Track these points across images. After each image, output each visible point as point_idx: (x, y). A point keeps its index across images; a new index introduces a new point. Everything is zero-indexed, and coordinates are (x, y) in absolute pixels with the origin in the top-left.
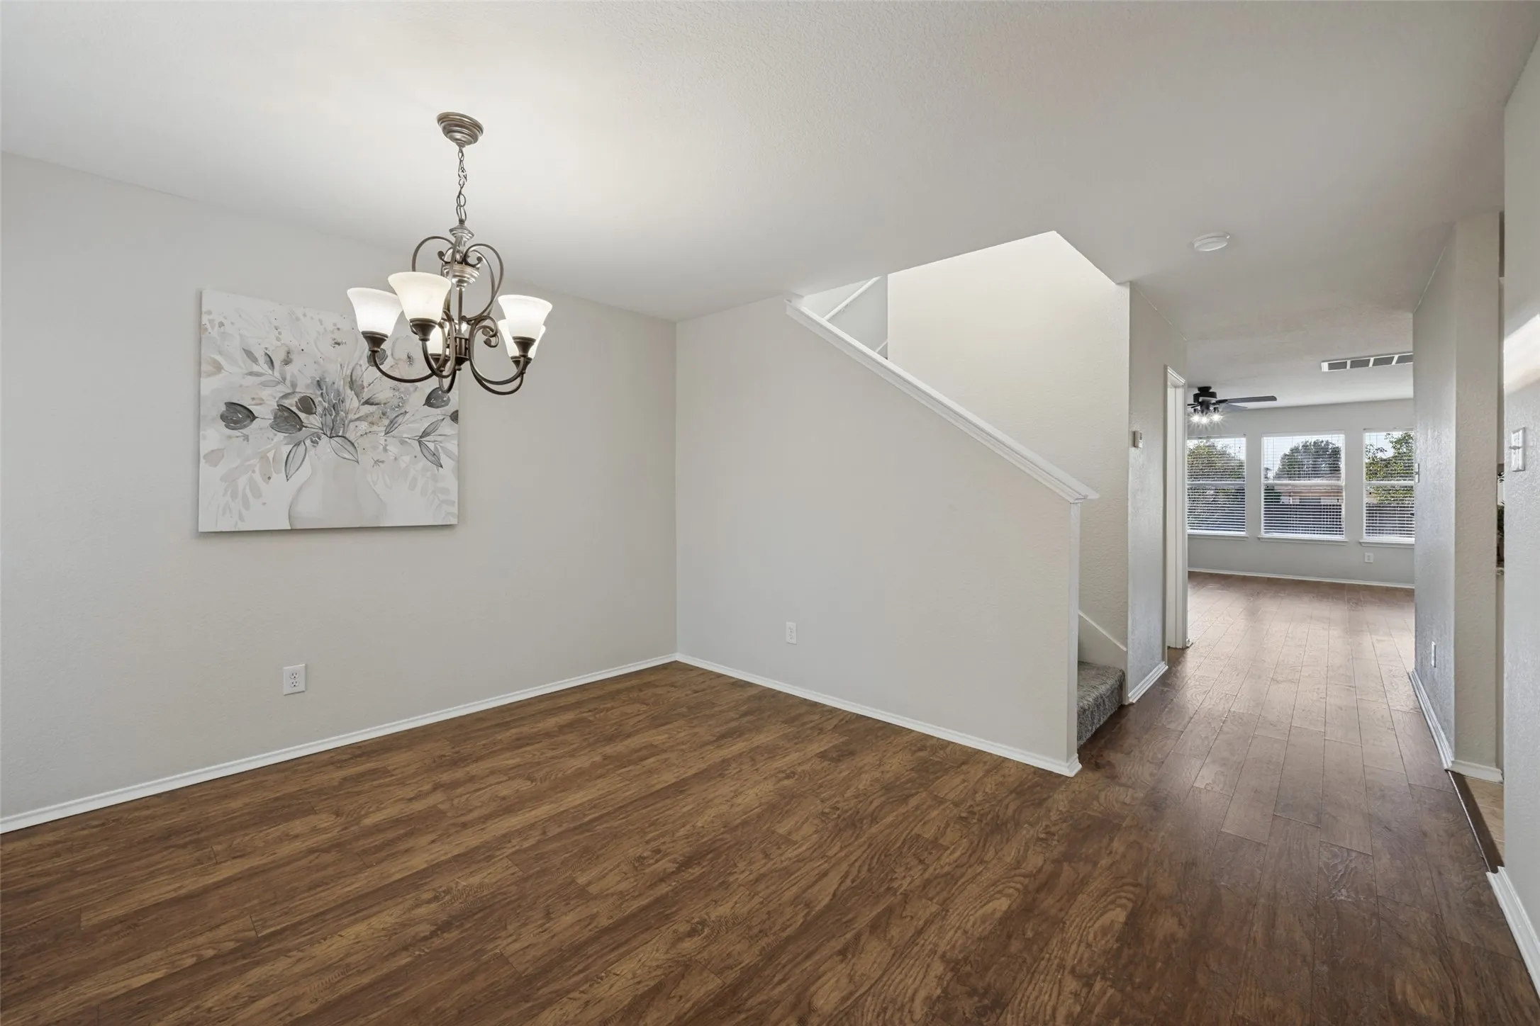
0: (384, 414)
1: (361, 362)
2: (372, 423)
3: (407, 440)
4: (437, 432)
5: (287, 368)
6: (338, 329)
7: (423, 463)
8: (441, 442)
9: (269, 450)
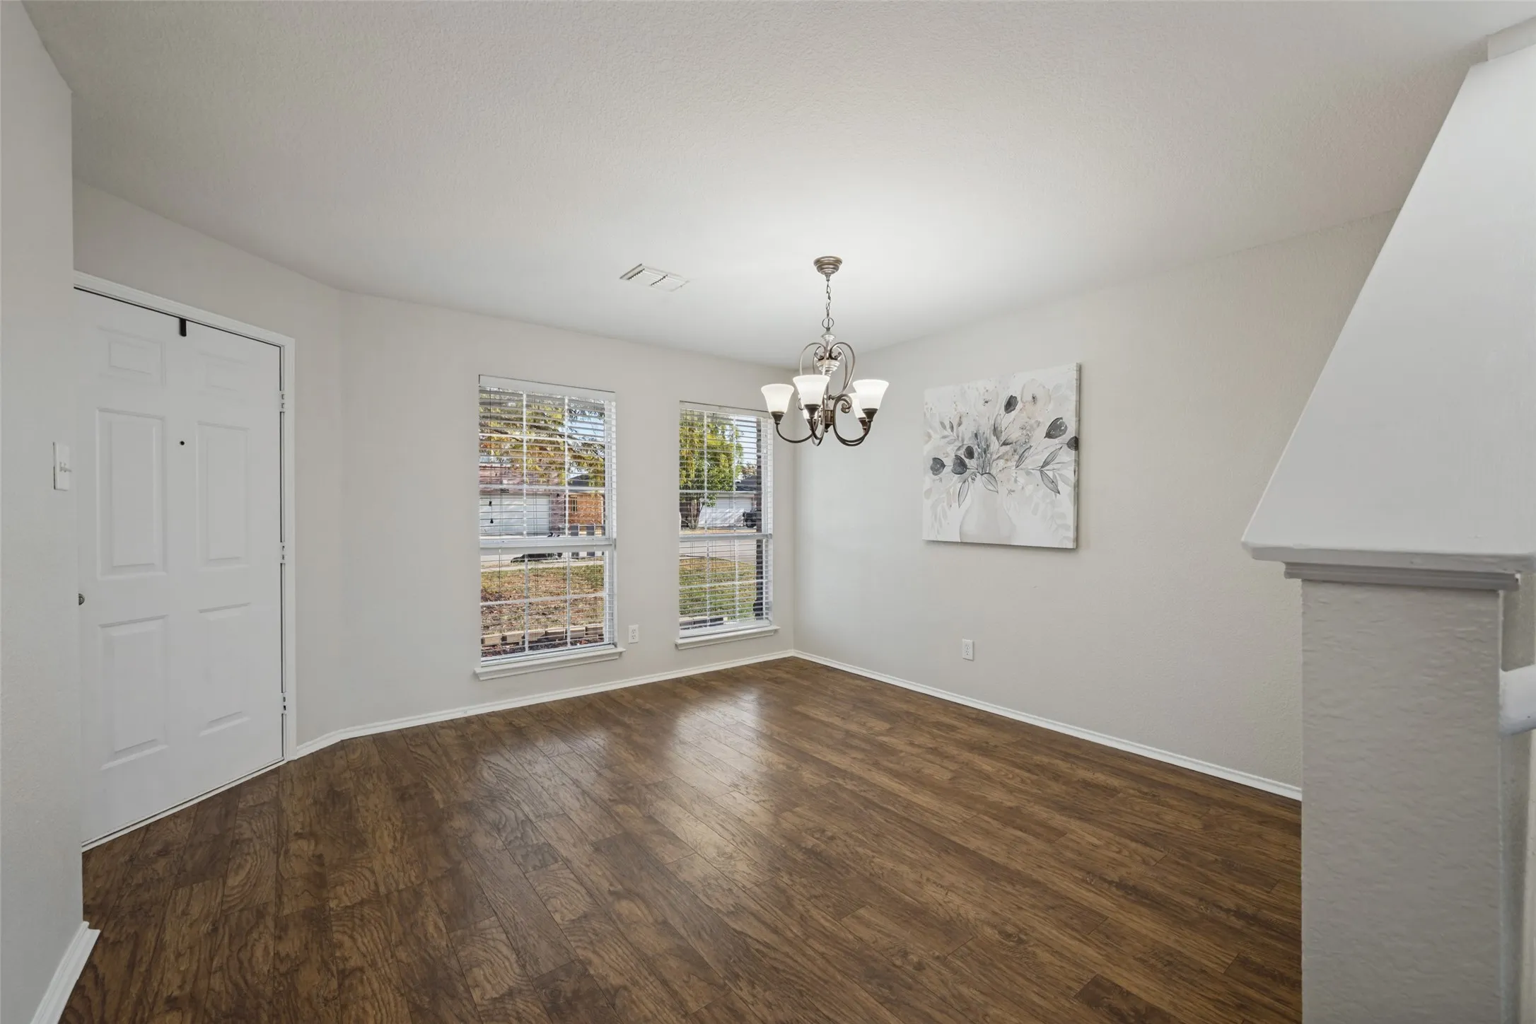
0: (1015, 451)
1: (1001, 412)
2: (1007, 460)
3: (1032, 471)
4: (1056, 461)
5: (960, 428)
6: (987, 391)
7: (1044, 490)
8: (1059, 470)
9: (951, 487)
